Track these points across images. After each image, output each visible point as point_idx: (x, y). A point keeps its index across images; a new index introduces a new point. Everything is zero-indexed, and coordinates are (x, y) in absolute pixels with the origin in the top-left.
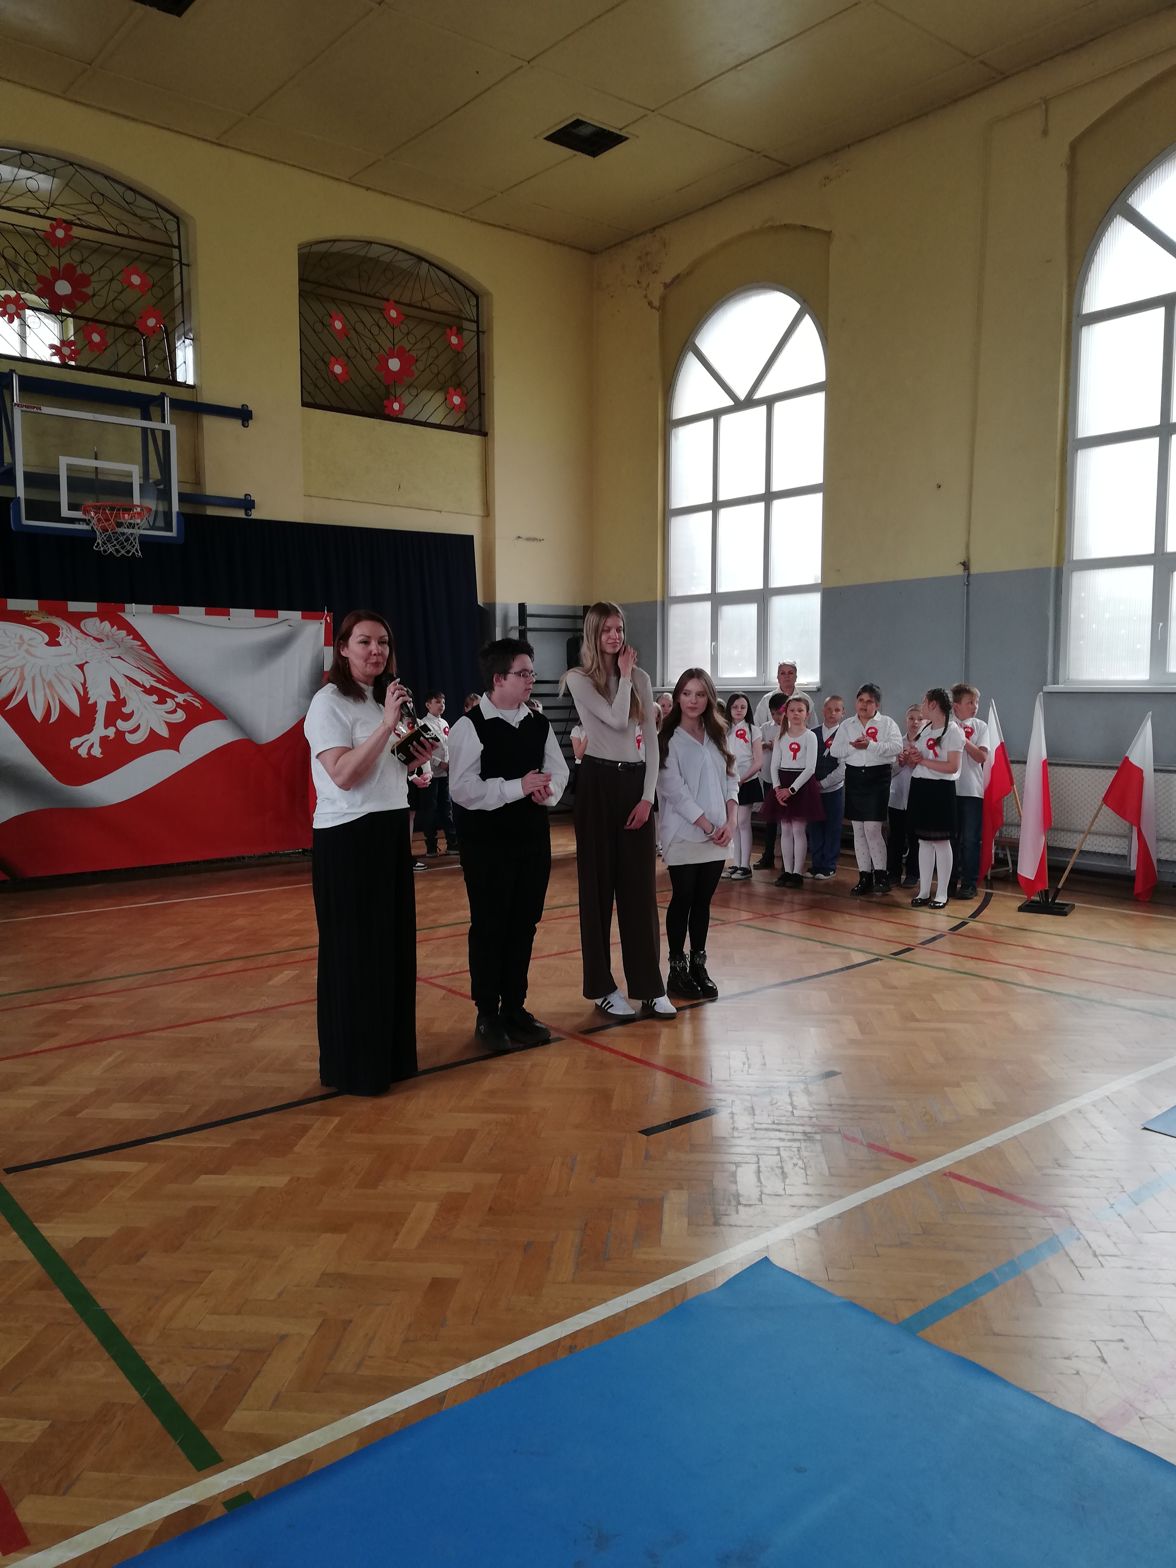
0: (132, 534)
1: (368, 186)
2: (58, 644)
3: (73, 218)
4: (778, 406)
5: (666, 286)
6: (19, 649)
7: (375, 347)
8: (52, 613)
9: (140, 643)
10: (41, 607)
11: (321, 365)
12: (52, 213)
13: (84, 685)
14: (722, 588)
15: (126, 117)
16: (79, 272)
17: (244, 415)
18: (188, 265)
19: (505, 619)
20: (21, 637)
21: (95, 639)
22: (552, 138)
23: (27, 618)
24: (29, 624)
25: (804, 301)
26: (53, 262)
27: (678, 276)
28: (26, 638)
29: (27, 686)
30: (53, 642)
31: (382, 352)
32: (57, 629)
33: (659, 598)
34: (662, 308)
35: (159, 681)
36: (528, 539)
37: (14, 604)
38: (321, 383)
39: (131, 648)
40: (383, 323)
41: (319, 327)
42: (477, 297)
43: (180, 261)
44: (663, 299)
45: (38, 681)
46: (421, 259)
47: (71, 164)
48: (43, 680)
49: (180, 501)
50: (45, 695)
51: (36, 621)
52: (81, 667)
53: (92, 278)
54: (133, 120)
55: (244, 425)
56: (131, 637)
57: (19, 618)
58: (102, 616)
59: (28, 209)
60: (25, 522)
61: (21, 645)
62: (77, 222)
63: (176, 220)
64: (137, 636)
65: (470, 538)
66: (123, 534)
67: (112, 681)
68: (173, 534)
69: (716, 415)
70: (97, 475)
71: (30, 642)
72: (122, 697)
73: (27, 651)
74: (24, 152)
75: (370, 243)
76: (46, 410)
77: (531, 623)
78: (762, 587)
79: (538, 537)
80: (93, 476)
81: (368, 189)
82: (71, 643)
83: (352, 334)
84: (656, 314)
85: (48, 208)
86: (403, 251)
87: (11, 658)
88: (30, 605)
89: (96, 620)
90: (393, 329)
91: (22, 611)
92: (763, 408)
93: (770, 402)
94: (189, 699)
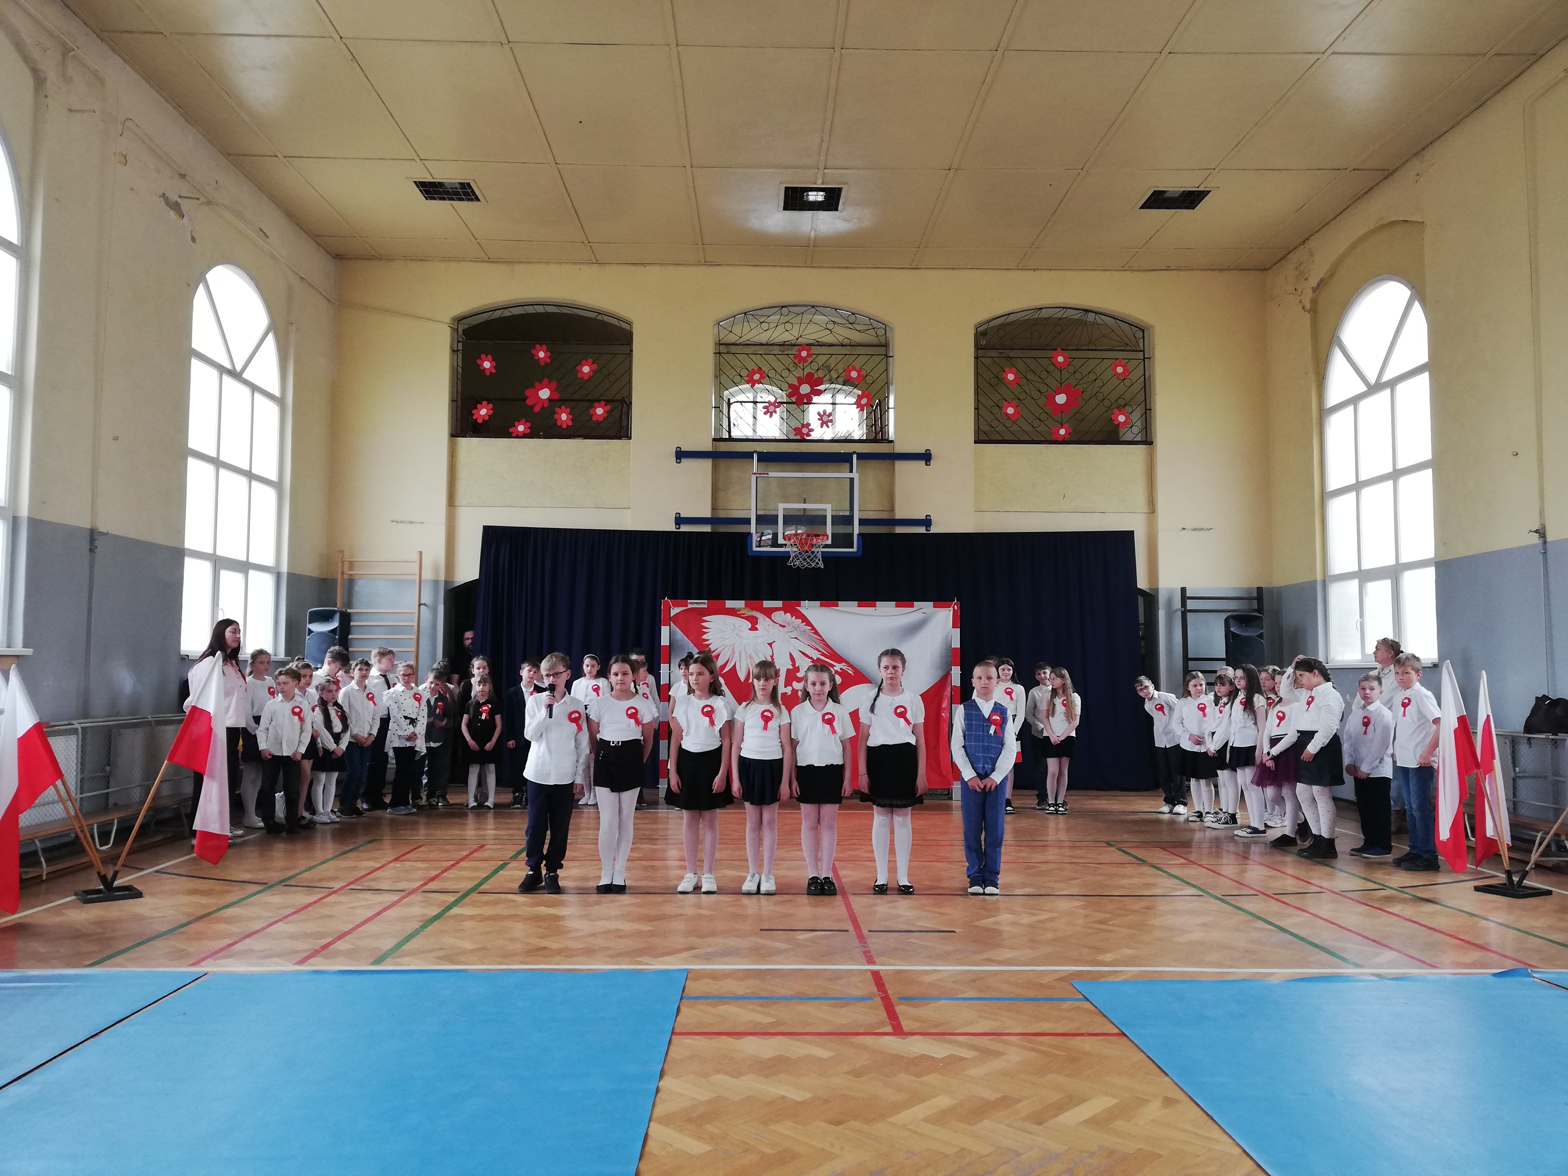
0: (818, 552)
1: (1036, 268)
2: (756, 629)
3: (813, 342)
4: (1400, 388)
5: (1314, 290)
6: (733, 632)
7: (1043, 388)
8: (753, 609)
9: (810, 628)
10: (746, 606)
11: (995, 410)
12: (801, 341)
13: (772, 657)
14: (1365, 567)
15: (847, 268)
16: (816, 376)
17: (926, 457)
18: (892, 357)
19: (1170, 602)
20: (734, 625)
21: (780, 625)
22: (1145, 206)
23: (738, 613)
24: (739, 616)
25: (1413, 287)
26: (799, 373)
27: (1321, 280)
28: (737, 626)
29: (736, 658)
30: (754, 628)
31: (1050, 391)
32: (757, 619)
33: (1319, 577)
34: (1314, 310)
35: (823, 654)
36: (1195, 529)
37: (730, 604)
38: (995, 423)
39: (805, 631)
40: (1051, 368)
41: (994, 381)
42: (1143, 331)
43: (886, 355)
44: (1314, 301)
45: (744, 656)
46: (1087, 311)
47: (813, 307)
48: (746, 654)
49: (860, 525)
50: (747, 664)
51: (744, 614)
52: (770, 644)
53: (824, 379)
54: (853, 268)
55: (926, 465)
56: (805, 624)
57: (733, 612)
58: (785, 609)
59: (785, 342)
60: (755, 549)
61: (734, 630)
62: (817, 343)
63: (884, 327)
64: (809, 623)
65: (1131, 534)
66: (813, 553)
67: (790, 654)
68: (855, 550)
69: (1354, 401)
70: (805, 513)
71: (739, 628)
72: (797, 666)
73: (737, 634)
74: (783, 307)
75: (1042, 309)
76: (771, 474)
77: (1191, 604)
78: (1393, 562)
79: (1206, 526)
80: (802, 513)
81: (1035, 270)
82: (765, 628)
83: (1023, 382)
84: (1308, 316)
85: (798, 339)
86: (1069, 308)
87: (728, 638)
88: (739, 604)
89: (782, 612)
90: (1061, 371)
91: (735, 608)
92: (1388, 392)
93: (1392, 384)
94: (844, 668)
